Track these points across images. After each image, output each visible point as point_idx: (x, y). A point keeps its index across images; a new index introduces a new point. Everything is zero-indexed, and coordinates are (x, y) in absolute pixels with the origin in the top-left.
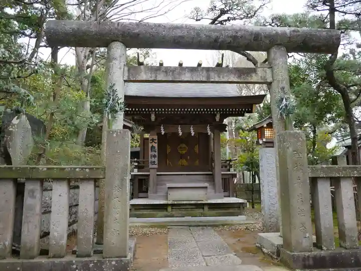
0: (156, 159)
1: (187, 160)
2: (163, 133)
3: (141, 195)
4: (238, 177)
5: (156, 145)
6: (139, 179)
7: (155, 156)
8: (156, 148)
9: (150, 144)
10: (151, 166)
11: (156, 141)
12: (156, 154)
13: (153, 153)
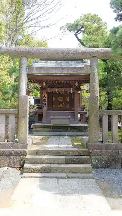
0: (46, 105)
1: (63, 104)
2: (49, 91)
3: (39, 121)
4: (87, 114)
5: (46, 99)
6: (38, 114)
7: (45, 104)
8: (46, 100)
9: (43, 98)
10: (43, 109)
11: (46, 97)
12: (46, 103)
13: (44, 103)
